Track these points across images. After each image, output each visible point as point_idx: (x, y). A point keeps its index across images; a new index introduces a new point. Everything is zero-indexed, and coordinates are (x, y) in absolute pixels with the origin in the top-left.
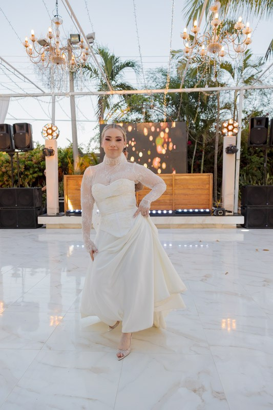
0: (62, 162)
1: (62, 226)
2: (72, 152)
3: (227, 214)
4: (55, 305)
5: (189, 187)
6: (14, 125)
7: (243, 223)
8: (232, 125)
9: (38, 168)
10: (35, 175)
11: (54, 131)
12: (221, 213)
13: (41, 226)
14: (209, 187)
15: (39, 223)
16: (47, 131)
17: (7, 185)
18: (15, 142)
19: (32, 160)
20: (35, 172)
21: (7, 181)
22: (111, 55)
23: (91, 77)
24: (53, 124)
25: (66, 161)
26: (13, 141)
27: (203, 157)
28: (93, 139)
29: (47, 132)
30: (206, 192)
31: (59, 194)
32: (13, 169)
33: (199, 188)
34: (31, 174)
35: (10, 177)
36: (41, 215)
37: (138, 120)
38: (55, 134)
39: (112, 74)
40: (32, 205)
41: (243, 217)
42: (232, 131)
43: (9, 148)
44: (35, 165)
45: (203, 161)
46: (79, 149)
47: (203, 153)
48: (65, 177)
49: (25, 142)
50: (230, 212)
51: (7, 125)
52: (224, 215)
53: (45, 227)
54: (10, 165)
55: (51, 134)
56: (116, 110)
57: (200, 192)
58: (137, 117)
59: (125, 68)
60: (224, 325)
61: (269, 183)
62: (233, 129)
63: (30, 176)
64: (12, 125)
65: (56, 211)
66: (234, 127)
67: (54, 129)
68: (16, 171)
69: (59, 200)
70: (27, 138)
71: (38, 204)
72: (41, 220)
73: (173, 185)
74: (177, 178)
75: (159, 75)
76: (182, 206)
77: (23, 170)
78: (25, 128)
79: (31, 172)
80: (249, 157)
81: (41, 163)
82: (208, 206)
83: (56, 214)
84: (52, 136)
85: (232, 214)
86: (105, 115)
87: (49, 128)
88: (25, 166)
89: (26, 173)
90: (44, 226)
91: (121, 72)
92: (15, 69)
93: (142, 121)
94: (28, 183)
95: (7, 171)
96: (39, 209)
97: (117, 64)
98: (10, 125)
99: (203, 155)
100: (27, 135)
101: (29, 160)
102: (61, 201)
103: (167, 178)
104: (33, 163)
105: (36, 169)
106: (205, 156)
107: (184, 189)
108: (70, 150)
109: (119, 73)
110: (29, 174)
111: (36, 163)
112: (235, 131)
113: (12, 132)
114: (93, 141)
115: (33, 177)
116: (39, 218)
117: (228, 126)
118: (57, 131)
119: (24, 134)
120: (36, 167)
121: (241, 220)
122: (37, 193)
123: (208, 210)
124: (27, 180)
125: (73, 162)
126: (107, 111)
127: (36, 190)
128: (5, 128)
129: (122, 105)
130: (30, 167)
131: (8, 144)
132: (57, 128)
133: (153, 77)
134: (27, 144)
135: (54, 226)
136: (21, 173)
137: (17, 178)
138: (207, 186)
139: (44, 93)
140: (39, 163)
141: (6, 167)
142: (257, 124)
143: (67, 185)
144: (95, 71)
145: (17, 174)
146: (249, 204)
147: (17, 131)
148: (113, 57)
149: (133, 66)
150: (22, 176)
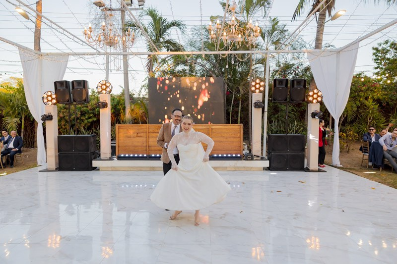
0: (114, 109)
1: (114, 169)
2: (124, 100)
3: (255, 158)
4: (107, 238)
5: (224, 135)
6: (73, 82)
7: (268, 166)
8: (259, 84)
9: (93, 113)
10: (90, 120)
11: (108, 87)
12: (249, 158)
13: (95, 169)
14: (240, 136)
15: (93, 166)
16: (101, 86)
17: (64, 129)
18: (73, 96)
19: (87, 107)
20: (90, 118)
21: (64, 125)
22: (159, 16)
23: (141, 34)
24: (107, 81)
25: (118, 107)
26: (72, 95)
27: (240, 105)
28: (143, 86)
29: (101, 88)
30: (238, 139)
31: (112, 137)
32: (71, 115)
33: (231, 136)
34: (86, 119)
35: (67, 121)
36: (95, 158)
37: (184, 71)
38: (108, 89)
39: (160, 32)
40: (88, 151)
41: (268, 161)
42: (259, 89)
43: (68, 101)
44: (90, 111)
45: (240, 109)
46: (130, 95)
47: (240, 102)
48: (117, 126)
49: (82, 97)
50: (258, 157)
51: (67, 82)
52: (252, 159)
53: (99, 170)
54: (68, 111)
55: (105, 89)
56: (163, 64)
57: (232, 139)
58: (183, 68)
59: (172, 27)
60: (254, 254)
61: (297, 128)
62: (260, 87)
63: (86, 121)
64: (71, 81)
65: (109, 155)
66: (260, 86)
67: (108, 85)
68: (73, 117)
69: (112, 143)
70: (83, 93)
71: (92, 149)
72: (95, 163)
73: (210, 134)
74: (213, 127)
75: (203, 32)
76: (217, 152)
77: (79, 116)
78: (83, 84)
79: (87, 117)
80: (280, 105)
81: (96, 110)
82: (239, 152)
83: (108, 158)
84: (106, 91)
85: (260, 158)
86: (154, 69)
87: (103, 84)
88: (81, 112)
89: (82, 118)
90: (98, 168)
91: (168, 31)
92: (74, 36)
93: (187, 71)
94: (84, 127)
95: (65, 116)
96: (94, 153)
97: (164, 24)
98: (69, 82)
99: (240, 103)
100: (84, 90)
101: (85, 107)
102: (113, 145)
103: (205, 128)
104: (88, 109)
105: (91, 115)
106: (242, 104)
107: (219, 137)
108: (122, 98)
109: (167, 32)
110: (84, 119)
111: (91, 110)
112: (262, 89)
113: (71, 87)
114: (143, 88)
115: (88, 122)
116: (94, 162)
117: (255, 85)
118: (110, 87)
119: (81, 90)
120: (91, 113)
121: (266, 164)
122: (92, 140)
123: (239, 155)
124: (83, 125)
125: (124, 109)
126: (155, 65)
127: (91, 137)
128: (64, 83)
129: (169, 60)
130: (86, 113)
131: (67, 98)
132: (110, 84)
133: (197, 33)
134: (84, 97)
135: (107, 169)
136: (78, 119)
137: (74, 123)
138: (239, 135)
139: (99, 52)
140: (94, 109)
141: (63, 113)
142: (279, 84)
143: (119, 133)
144: (145, 29)
145: (74, 120)
146: (273, 150)
147: (75, 87)
148: (161, 18)
149: (178, 25)
150: (78, 121)
